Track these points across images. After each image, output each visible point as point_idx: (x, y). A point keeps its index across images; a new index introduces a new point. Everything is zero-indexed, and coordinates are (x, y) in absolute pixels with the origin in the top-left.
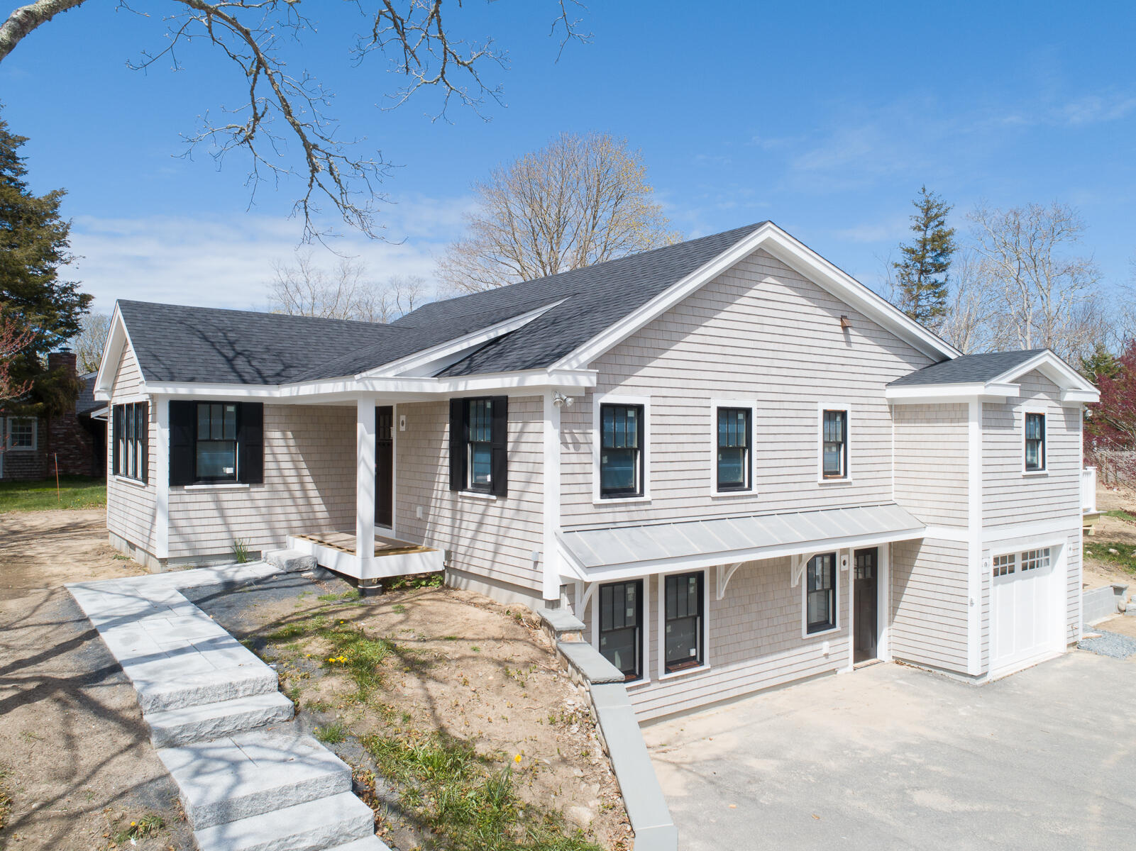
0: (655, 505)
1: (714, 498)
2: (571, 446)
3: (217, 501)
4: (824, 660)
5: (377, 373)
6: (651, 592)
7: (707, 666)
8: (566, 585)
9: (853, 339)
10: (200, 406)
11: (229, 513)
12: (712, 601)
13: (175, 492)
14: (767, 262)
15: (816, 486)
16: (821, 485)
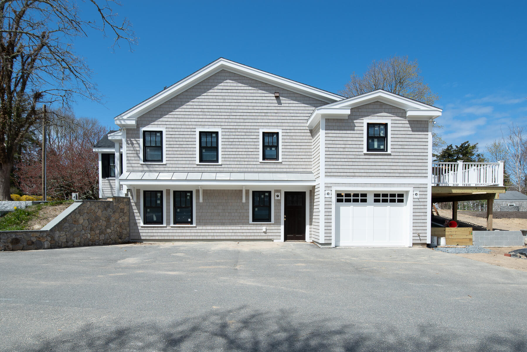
0: (168, 165)
1: (197, 165)
2: (130, 145)
3: (109, 183)
4: (264, 234)
5: (116, 134)
6: (167, 196)
7: (194, 225)
8: (129, 189)
9: (282, 102)
10: (110, 155)
11: (109, 186)
12: (197, 202)
13: (104, 180)
14: (227, 75)
15: (258, 163)
16: (261, 163)
